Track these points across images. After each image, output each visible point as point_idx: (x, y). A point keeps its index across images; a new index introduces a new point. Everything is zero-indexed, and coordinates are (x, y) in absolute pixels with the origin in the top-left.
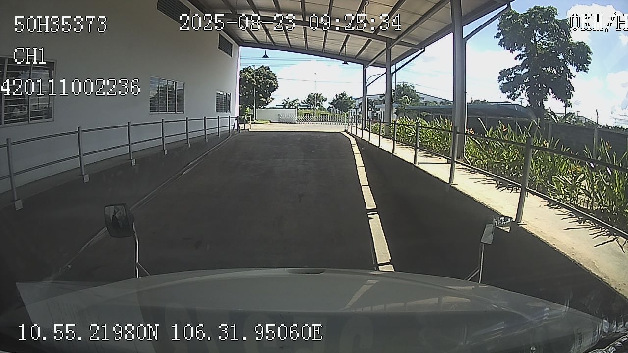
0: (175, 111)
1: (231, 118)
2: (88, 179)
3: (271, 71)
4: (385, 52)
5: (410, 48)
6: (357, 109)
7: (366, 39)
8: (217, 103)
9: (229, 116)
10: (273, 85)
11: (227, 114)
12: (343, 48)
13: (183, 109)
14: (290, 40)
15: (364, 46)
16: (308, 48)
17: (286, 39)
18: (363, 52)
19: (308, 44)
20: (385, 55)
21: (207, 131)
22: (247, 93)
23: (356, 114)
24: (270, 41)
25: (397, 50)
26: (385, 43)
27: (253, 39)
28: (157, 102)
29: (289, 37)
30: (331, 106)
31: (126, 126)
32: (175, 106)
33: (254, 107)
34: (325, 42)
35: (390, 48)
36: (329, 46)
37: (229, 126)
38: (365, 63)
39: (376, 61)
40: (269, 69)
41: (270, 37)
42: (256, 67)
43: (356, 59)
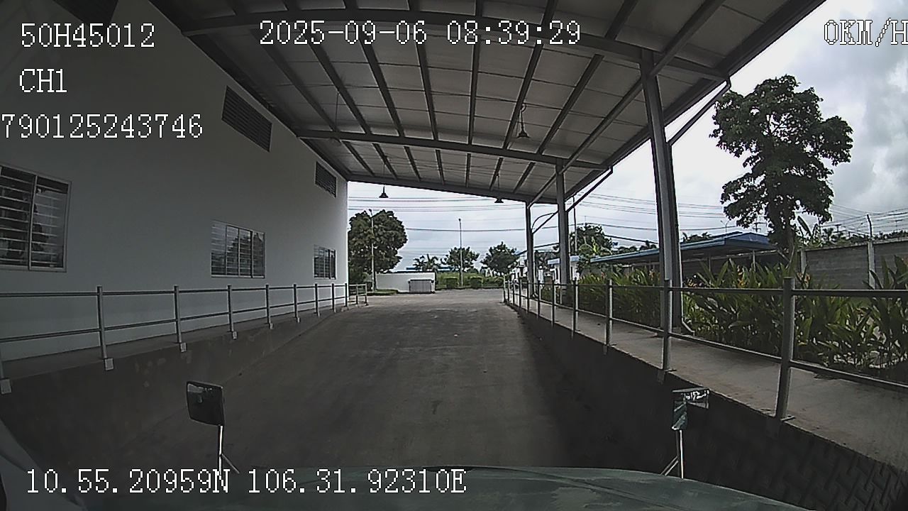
0: (251, 275)
1: (335, 288)
2: (112, 365)
3: (396, 218)
4: (555, 179)
5: (593, 169)
6: (522, 269)
7: (527, 163)
8: (315, 264)
9: (333, 285)
10: (399, 238)
11: (330, 281)
12: (494, 178)
13: (263, 271)
14: (418, 170)
15: (524, 174)
16: (444, 181)
17: (412, 169)
18: (523, 184)
19: (444, 176)
20: (555, 184)
21: (298, 306)
22: (362, 250)
23: (522, 275)
24: (390, 173)
25: (571, 174)
26: (554, 166)
27: (366, 171)
28: (223, 260)
29: (417, 167)
30: (485, 266)
31: (172, 292)
32: (251, 267)
33: (372, 271)
34: (468, 171)
35: (560, 173)
36: (476, 177)
37: (333, 299)
38: (529, 199)
39: (543, 194)
40: (393, 215)
41: (389, 167)
42: (374, 213)
43: (514, 195)
